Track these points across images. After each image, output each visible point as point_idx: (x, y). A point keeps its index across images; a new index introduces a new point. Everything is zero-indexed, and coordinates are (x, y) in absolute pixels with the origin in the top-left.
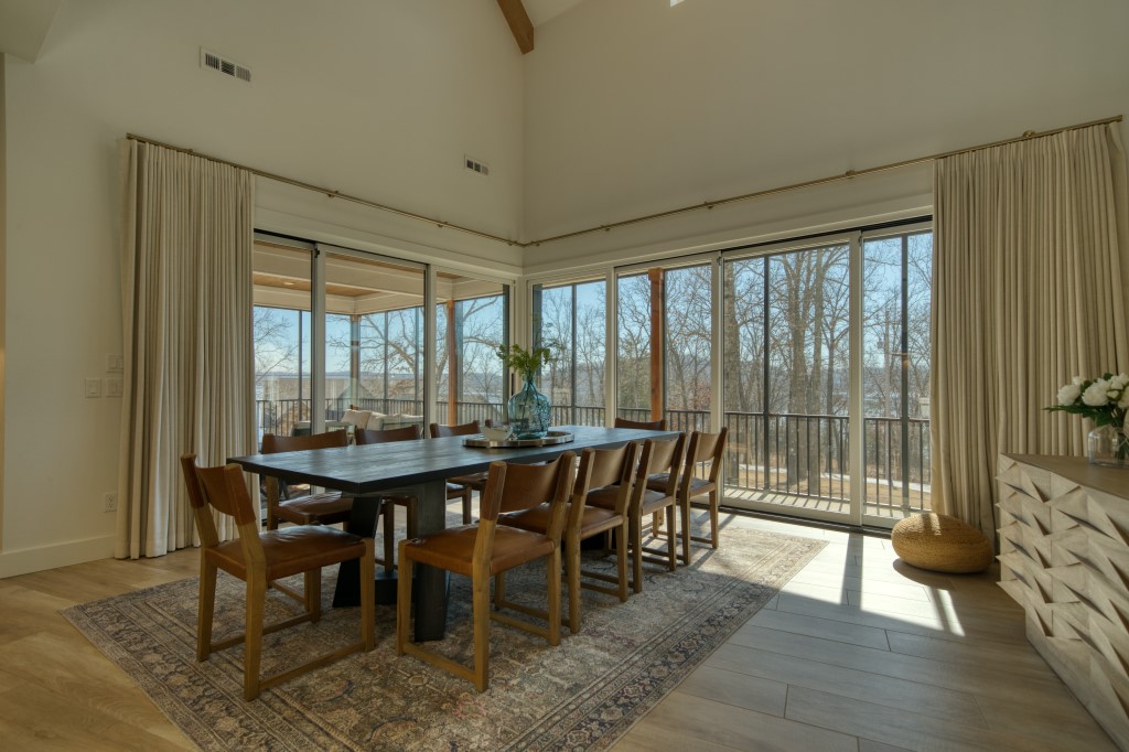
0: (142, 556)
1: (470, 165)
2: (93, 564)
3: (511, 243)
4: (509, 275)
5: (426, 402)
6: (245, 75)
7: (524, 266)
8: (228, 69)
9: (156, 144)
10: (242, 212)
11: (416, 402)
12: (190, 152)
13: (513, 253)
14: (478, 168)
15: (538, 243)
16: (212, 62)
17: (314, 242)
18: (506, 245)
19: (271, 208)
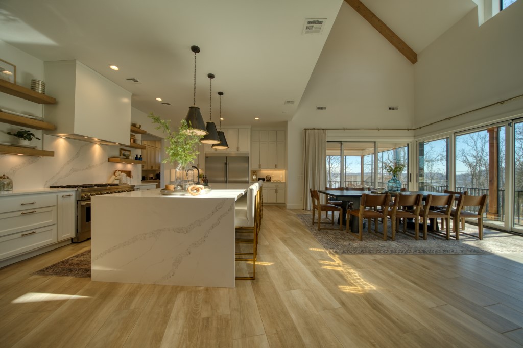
0: (306, 210)
1: (390, 109)
2: (299, 209)
3: (408, 129)
4: (408, 140)
5: (374, 182)
6: (325, 108)
7: (415, 136)
8: (322, 108)
9: (308, 129)
10: (324, 139)
11: (372, 182)
12: (314, 129)
13: (410, 133)
14: (393, 109)
15: (420, 128)
16: (318, 108)
17: (341, 142)
18: (406, 131)
19: (331, 136)
